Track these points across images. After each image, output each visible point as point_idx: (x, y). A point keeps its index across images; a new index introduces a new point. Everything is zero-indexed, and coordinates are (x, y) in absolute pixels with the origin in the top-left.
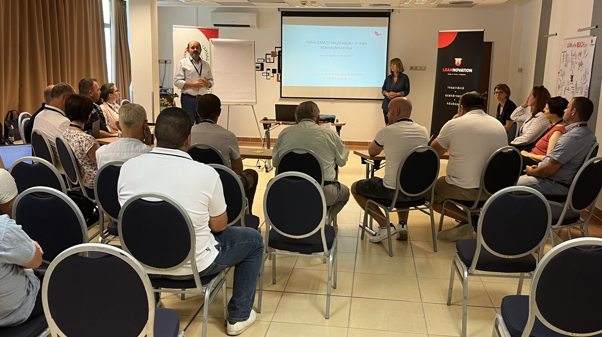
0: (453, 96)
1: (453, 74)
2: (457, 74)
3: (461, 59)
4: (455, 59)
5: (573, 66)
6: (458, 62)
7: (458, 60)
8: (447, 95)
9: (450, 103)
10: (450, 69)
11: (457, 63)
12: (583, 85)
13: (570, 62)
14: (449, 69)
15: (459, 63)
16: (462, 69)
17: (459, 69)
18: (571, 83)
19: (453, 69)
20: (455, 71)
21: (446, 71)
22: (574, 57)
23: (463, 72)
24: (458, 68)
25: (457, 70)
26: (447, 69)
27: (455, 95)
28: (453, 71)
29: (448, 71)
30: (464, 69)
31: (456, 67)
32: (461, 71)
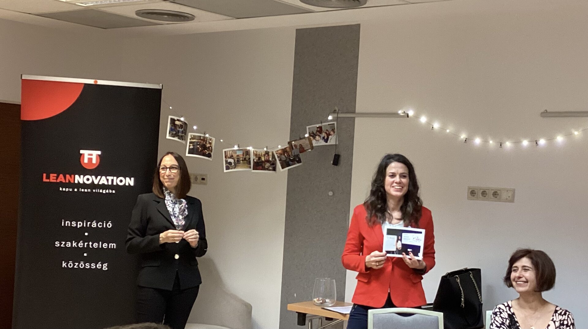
0: (81, 244)
1: (76, 190)
2: (89, 190)
3: (99, 153)
4: (82, 152)
6: (90, 160)
7: (91, 155)
8: (61, 244)
9: (71, 263)
10: (68, 176)
11: (86, 161)
14: (61, 176)
15: (94, 161)
16: (104, 178)
17: (93, 177)
19: (77, 176)
20: (81, 182)
21: (52, 181)
23: (108, 185)
24: (91, 175)
25: (88, 180)
26: (57, 177)
27: (86, 244)
28: (76, 182)
29: (58, 181)
30: (108, 177)
31: (84, 172)
32: (100, 183)
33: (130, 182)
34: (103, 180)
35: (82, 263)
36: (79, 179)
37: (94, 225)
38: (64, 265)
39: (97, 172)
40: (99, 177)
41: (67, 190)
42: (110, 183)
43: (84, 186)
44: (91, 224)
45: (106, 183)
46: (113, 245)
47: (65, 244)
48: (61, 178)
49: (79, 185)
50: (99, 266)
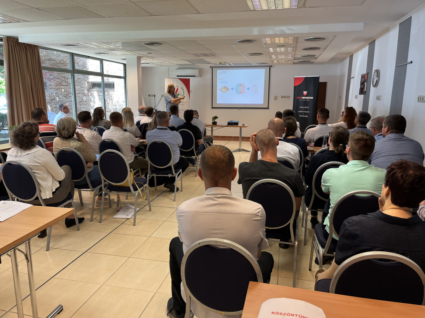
3: (307, 92)
31: (304, 96)
33: (312, 98)
34: (307, 98)
35: (303, 115)
36: (303, 98)
38: (300, 116)
39: (306, 96)
42: (309, 98)
43: (304, 99)
44: (304, 107)
46: (308, 112)
47: (300, 112)
48: (300, 98)
50: (306, 116)
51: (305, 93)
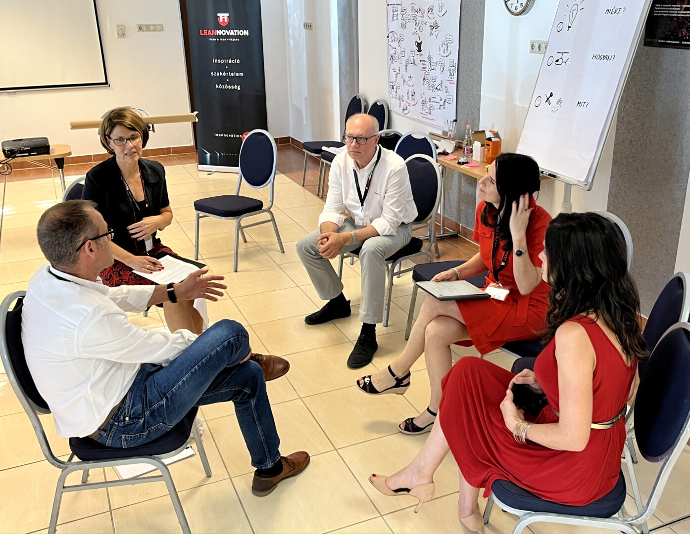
0: (224, 74)
1: (218, 40)
2: (225, 40)
3: (228, 15)
4: (218, 15)
5: (418, 28)
6: (224, 19)
7: (224, 16)
8: (214, 74)
9: (220, 85)
11: (221, 21)
12: (443, 58)
13: (411, 22)
14: (210, 31)
15: (226, 21)
16: (232, 31)
17: (227, 31)
18: (417, 55)
19: (217, 31)
20: (220, 35)
21: (205, 34)
22: (419, 14)
24: (225, 30)
25: (224, 33)
26: (208, 32)
27: (227, 73)
28: (218, 35)
29: (208, 34)
30: (234, 31)
31: (221, 28)
32: (231, 35)
33: (246, 33)
34: (232, 33)
35: (226, 85)
36: (219, 33)
37: (230, 62)
38: (217, 87)
39: (228, 27)
40: (230, 31)
41: (213, 40)
42: (236, 35)
43: (222, 37)
44: (228, 61)
45: (234, 35)
46: (241, 74)
47: (216, 74)
48: (209, 33)
49: (219, 37)
50: (236, 87)
51: (223, 17)
